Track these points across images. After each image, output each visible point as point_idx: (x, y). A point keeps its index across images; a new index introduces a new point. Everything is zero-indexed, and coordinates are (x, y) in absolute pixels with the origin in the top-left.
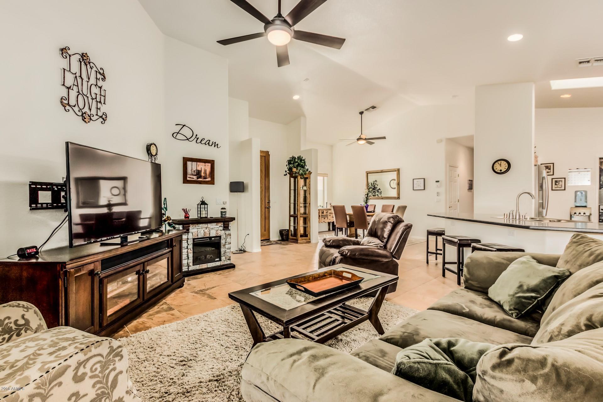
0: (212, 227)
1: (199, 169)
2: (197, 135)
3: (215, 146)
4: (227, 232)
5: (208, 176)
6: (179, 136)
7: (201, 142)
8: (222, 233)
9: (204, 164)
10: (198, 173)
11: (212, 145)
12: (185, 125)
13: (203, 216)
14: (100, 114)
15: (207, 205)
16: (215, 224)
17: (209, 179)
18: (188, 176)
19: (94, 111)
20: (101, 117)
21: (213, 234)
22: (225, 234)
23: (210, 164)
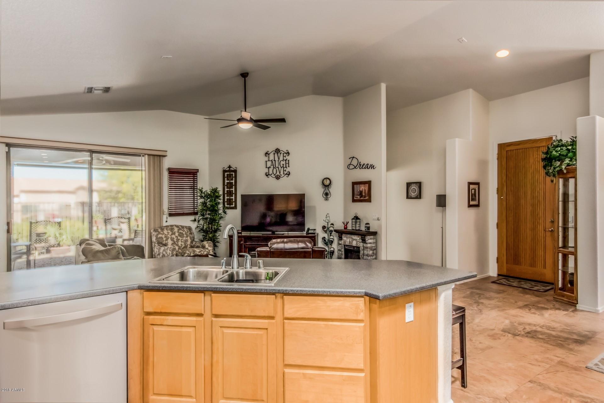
0: (354, 238)
1: (361, 189)
2: (360, 162)
3: (372, 168)
4: (365, 245)
5: (367, 195)
6: (352, 167)
7: (362, 167)
8: (361, 245)
9: (364, 185)
10: (361, 193)
11: (370, 167)
12: (354, 157)
13: (354, 228)
14: (285, 173)
15: (360, 219)
16: (357, 236)
17: (367, 198)
18: (355, 196)
19: (282, 173)
20: (286, 174)
21: (354, 244)
22: (363, 246)
23: (367, 185)
